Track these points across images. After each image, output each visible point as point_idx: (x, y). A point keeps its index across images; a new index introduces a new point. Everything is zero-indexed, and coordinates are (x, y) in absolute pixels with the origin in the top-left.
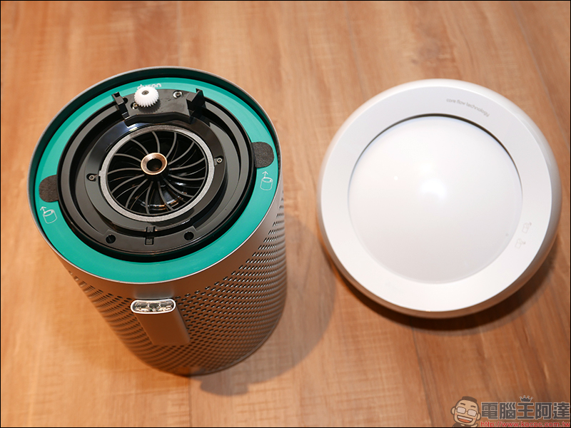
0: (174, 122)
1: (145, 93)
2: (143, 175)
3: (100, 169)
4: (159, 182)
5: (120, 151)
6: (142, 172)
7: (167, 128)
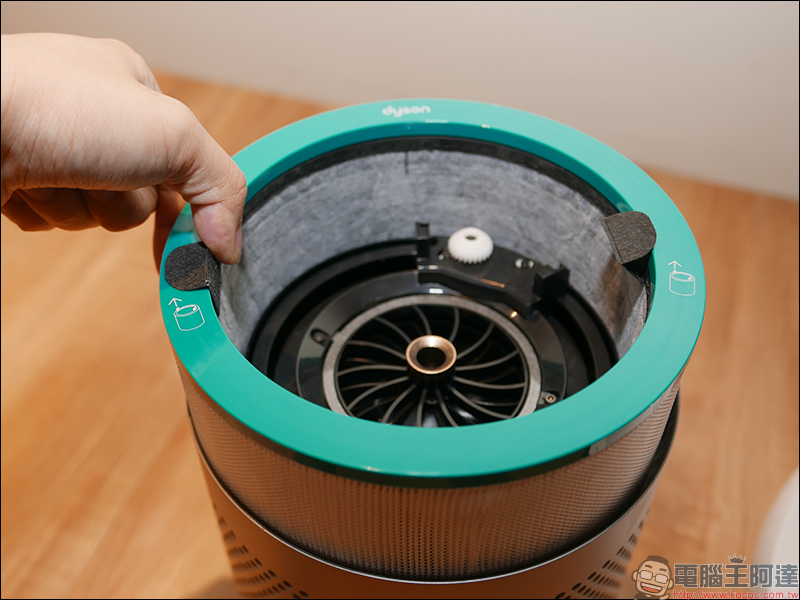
0: (499, 306)
1: (471, 238)
2: (404, 369)
3: (340, 329)
4: (425, 392)
5: (387, 315)
6: (405, 363)
7: (482, 310)
